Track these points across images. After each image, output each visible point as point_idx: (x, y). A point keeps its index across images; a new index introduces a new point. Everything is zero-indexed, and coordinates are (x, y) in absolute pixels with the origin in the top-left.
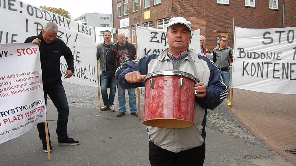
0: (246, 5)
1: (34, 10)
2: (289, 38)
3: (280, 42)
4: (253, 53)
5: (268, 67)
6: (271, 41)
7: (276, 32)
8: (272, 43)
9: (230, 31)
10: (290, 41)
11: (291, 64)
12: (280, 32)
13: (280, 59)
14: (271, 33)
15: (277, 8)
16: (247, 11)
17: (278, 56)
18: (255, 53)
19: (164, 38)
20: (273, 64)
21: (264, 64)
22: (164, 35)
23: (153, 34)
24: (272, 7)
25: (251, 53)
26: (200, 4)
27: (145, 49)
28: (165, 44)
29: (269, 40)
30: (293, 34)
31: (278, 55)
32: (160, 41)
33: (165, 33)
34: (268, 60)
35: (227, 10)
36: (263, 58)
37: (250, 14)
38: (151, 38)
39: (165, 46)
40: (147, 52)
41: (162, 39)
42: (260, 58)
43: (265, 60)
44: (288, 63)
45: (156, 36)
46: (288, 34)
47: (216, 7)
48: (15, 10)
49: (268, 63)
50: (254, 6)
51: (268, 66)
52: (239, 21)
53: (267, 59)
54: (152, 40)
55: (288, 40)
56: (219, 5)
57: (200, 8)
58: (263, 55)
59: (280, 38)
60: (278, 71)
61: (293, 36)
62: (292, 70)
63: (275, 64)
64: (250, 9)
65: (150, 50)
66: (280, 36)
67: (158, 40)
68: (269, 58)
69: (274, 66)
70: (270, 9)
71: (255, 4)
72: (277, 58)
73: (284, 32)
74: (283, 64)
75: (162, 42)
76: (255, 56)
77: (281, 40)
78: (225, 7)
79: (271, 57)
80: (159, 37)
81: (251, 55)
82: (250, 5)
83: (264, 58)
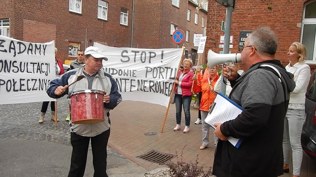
0: (98, 17)
2: (142, 58)
3: (135, 61)
4: (112, 69)
5: (126, 83)
6: (127, 60)
7: (133, 51)
8: (129, 61)
9: (83, 42)
10: (143, 61)
11: (144, 81)
12: (136, 52)
13: (136, 77)
14: (128, 52)
15: (127, 25)
16: (99, 24)
17: (134, 74)
18: (113, 69)
19: (13, 47)
20: (130, 80)
21: (122, 80)
22: (12, 44)
24: (122, 23)
25: (109, 69)
26: (49, 9)
28: (14, 55)
29: (126, 59)
30: (145, 56)
31: (133, 72)
32: (8, 51)
33: (14, 42)
34: (125, 77)
35: (80, 20)
36: (120, 74)
37: (102, 27)
41: (10, 48)
42: (118, 74)
43: (122, 77)
44: (142, 80)
45: (2, 44)
46: (142, 54)
47: (68, 15)
49: (125, 79)
50: (106, 19)
51: (125, 81)
52: (92, 33)
53: (124, 75)
55: (141, 60)
56: (71, 12)
57: (49, 13)
58: (121, 71)
59: (135, 58)
60: (135, 86)
61: (145, 57)
62: (145, 85)
63: (131, 80)
64: (102, 22)
66: (135, 55)
67: (5, 50)
68: (126, 75)
69: (131, 82)
70: (121, 25)
71: (108, 18)
72: (133, 75)
73: (138, 52)
74: (138, 80)
75: (10, 52)
76: (113, 72)
77: (136, 59)
78: (78, 16)
79: (128, 74)
80: (6, 45)
81: (109, 70)
82: (103, 18)
83: (122, 74)
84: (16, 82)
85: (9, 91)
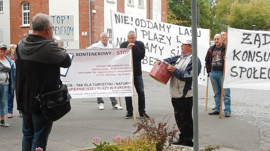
1: (140, 21)
19: (258, 39)
22: (258, 36)
23: (246, 36)
27: (235, 50)
28: (258, 46)
32: (253, 43)
33: (259, 34)
38: (243, 40)
39: (259, 47)
40: (236, 54)
41: (256, 40)
45: (248, 38)
48: (128, 23)
54: (244, 42)
65: (240, 51)
67: (250, 42)
75: (255, 44)
80: (252, 39)
84: (257, 70)
85: (249, 78)
